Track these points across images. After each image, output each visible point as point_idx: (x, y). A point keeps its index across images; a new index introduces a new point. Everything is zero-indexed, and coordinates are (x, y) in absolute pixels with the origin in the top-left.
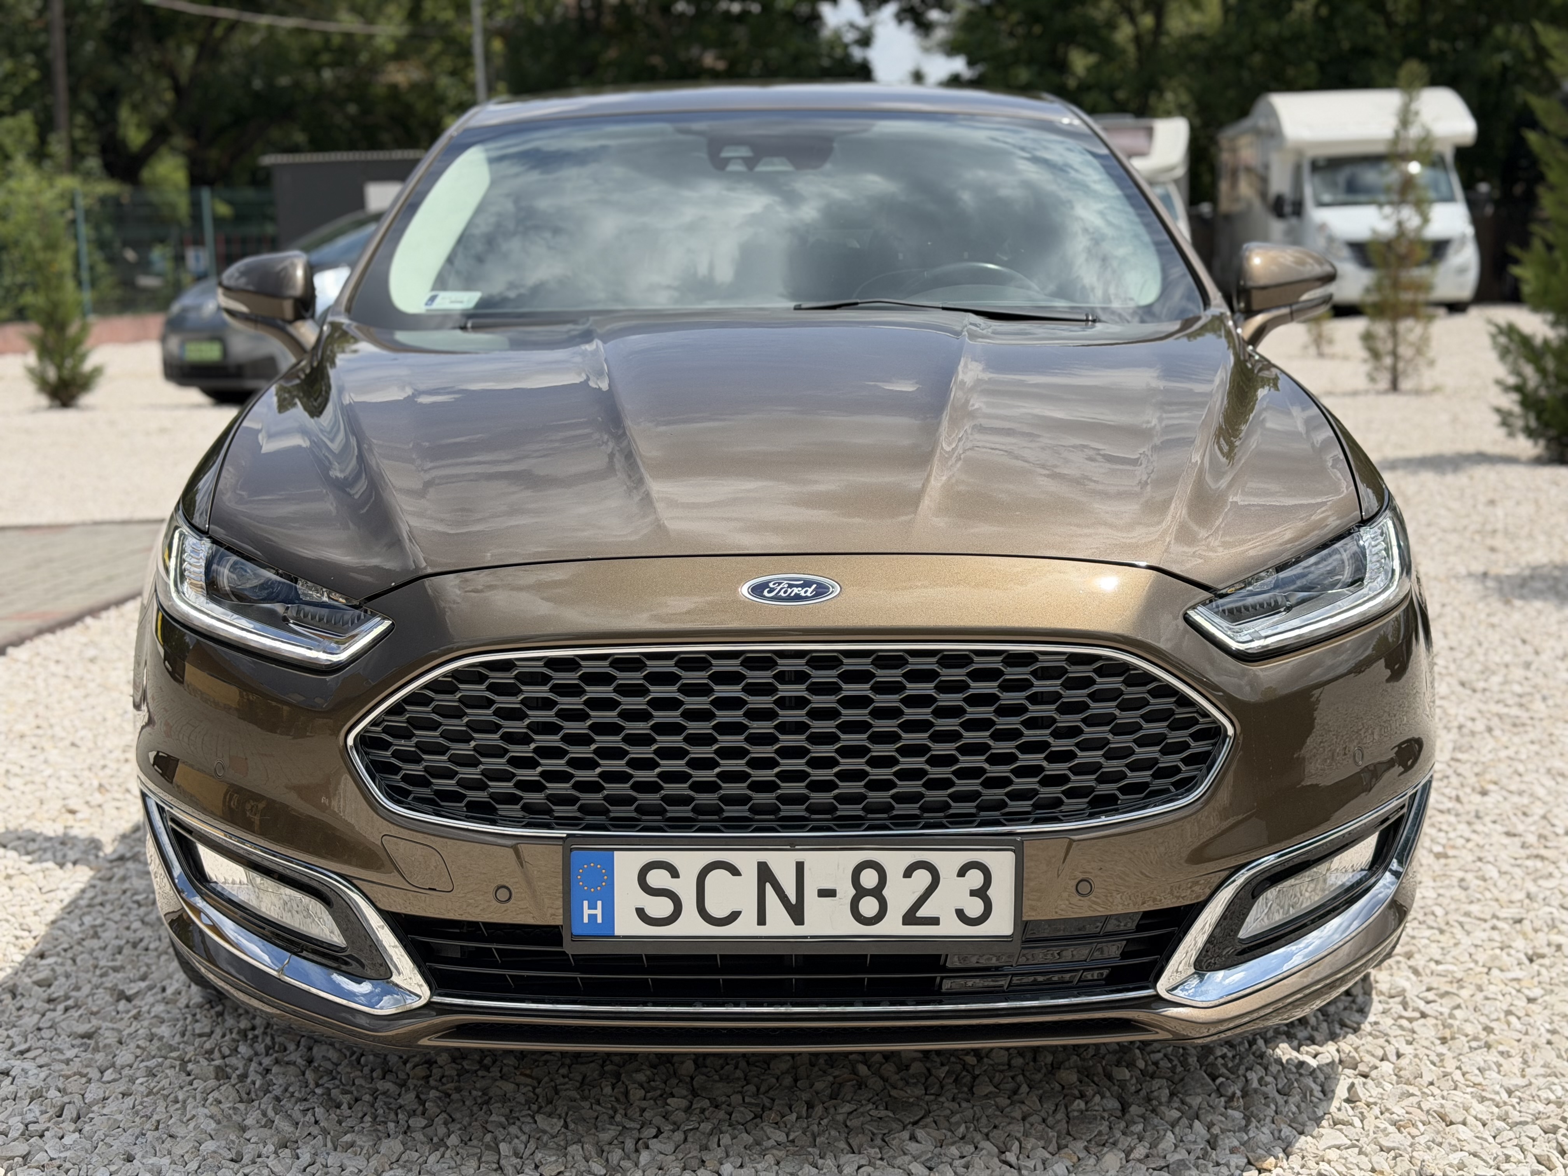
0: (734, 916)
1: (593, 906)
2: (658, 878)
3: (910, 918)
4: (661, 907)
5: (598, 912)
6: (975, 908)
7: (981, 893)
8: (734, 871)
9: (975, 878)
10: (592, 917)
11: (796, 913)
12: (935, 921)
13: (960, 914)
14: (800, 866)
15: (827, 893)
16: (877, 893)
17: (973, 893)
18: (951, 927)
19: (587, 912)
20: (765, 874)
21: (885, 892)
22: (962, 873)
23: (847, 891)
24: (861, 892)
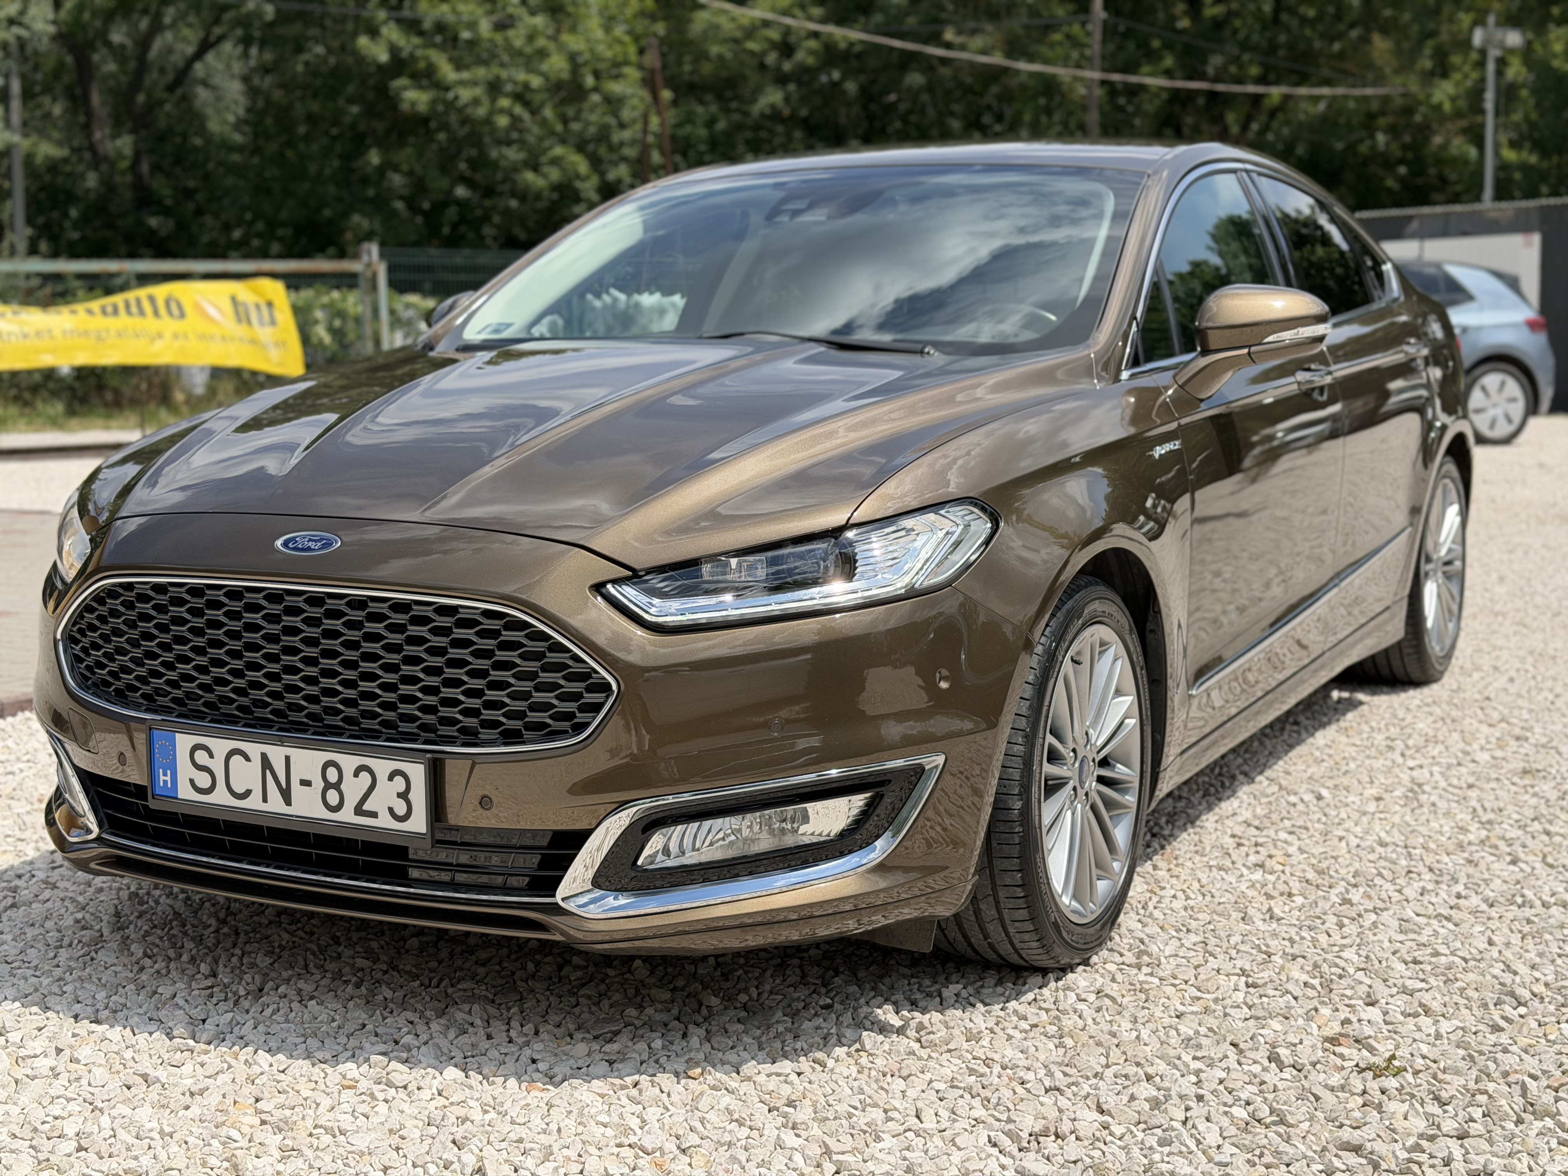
0: (248, 793)
1: (165, 774)
2: (201, 757)
3: (359, 810)
4: (204, 781)
5: (168, 778)
6: (401, 808)
7: (404, 795)
8: (247, 759)
9: (399, 784)
10: (165, 782)
11: (286, 795)
12: (374, 815)
13: (391, 810)
14: (288, 759)
15: (306, 783)
16: (337, 786)
17: (399, 795)
18: (385, 821)
19: (162, 778)
20: (266, 763)
21: (342, 787)
22: (391, 778)
23: (319, 784)
24: (328, 786)
